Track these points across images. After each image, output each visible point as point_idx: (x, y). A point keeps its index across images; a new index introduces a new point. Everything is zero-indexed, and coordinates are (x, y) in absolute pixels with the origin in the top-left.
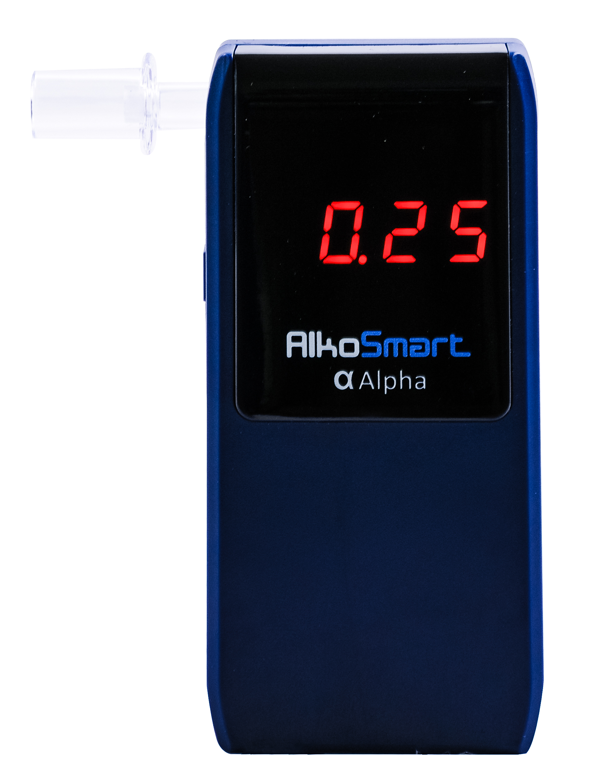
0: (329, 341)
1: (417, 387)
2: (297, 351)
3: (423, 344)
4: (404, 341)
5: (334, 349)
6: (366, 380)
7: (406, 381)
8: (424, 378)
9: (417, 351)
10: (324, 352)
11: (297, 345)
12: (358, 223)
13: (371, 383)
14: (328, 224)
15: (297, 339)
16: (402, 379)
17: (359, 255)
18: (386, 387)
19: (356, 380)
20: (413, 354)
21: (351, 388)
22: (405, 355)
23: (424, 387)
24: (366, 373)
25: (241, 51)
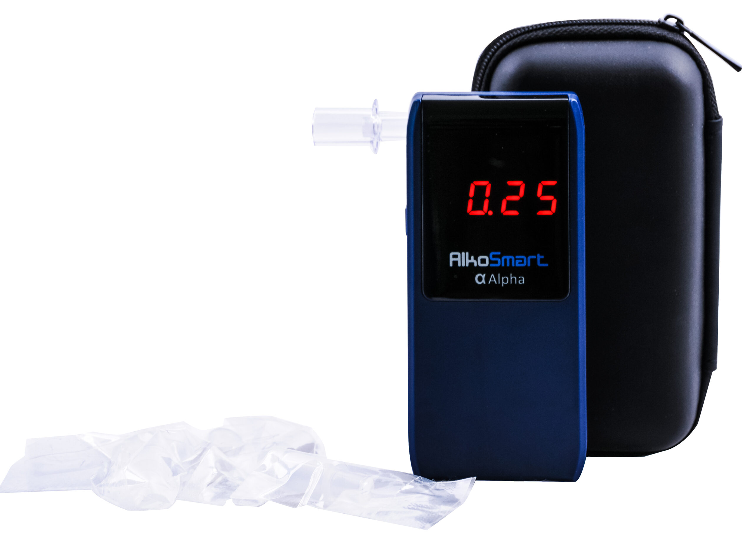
0: (472, 257)
1: (519, 283)
2: (455, 263)
3: (523, 259)
4: (513, 258)
5: (475, 262)
6: (492, 279)
7: (513, 280)
8: (523, 278)
9: (519, 263)
10: (470, 264)
11: (455, 259)
12: (488, 193)
13: (495, 281)
14: (472, 193)
15: (455, 256)
16: (511, 278)
17: (488, 210)
18: (503, 283)
19: (487, 279)
20: (518, 265)
21: (484, 283)
22: (513, 265)
23: (523, 283)
24: (493, 275)
25: (426, 98)
